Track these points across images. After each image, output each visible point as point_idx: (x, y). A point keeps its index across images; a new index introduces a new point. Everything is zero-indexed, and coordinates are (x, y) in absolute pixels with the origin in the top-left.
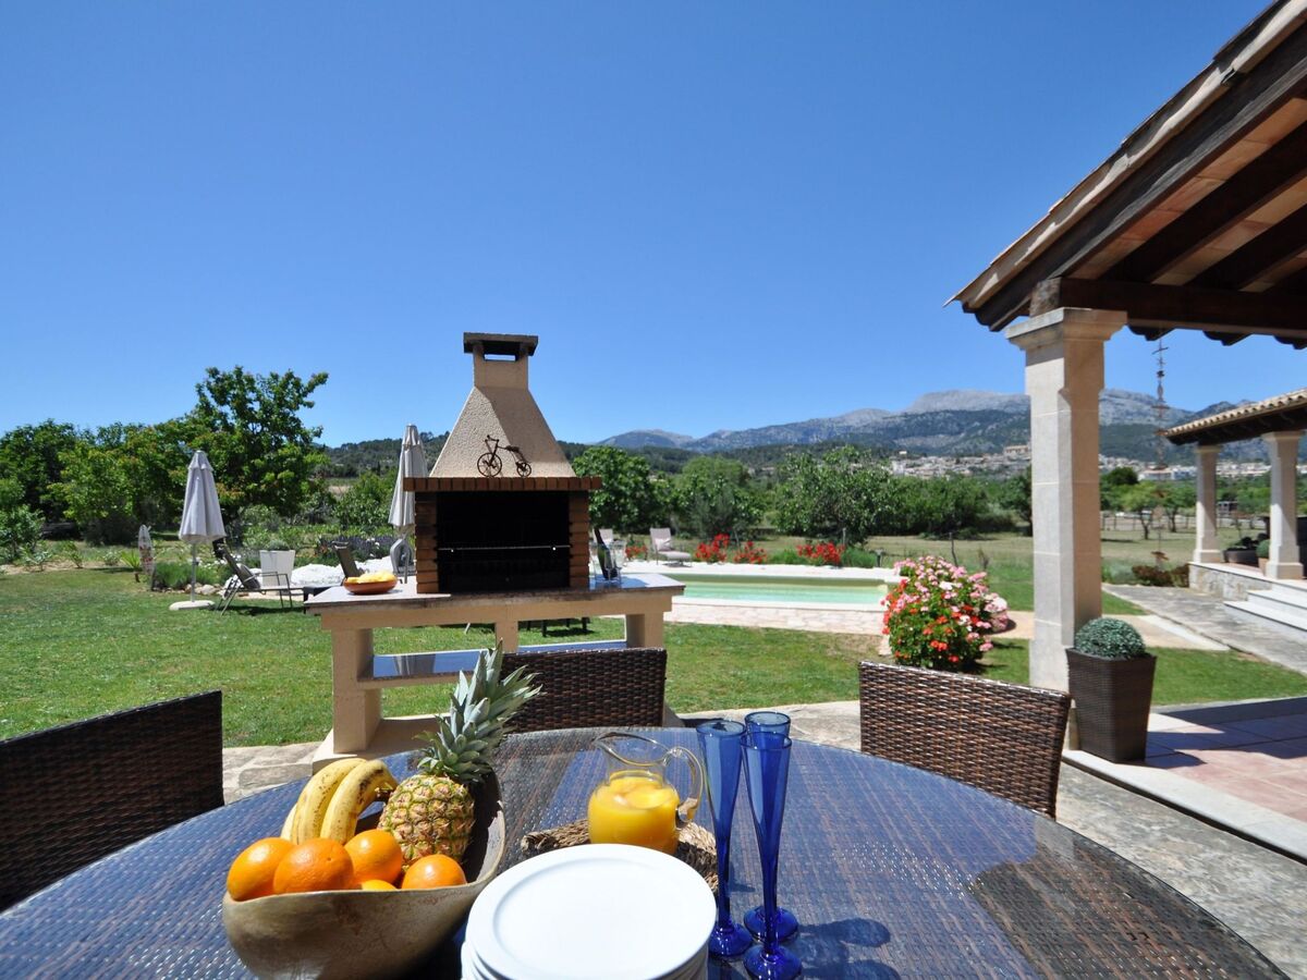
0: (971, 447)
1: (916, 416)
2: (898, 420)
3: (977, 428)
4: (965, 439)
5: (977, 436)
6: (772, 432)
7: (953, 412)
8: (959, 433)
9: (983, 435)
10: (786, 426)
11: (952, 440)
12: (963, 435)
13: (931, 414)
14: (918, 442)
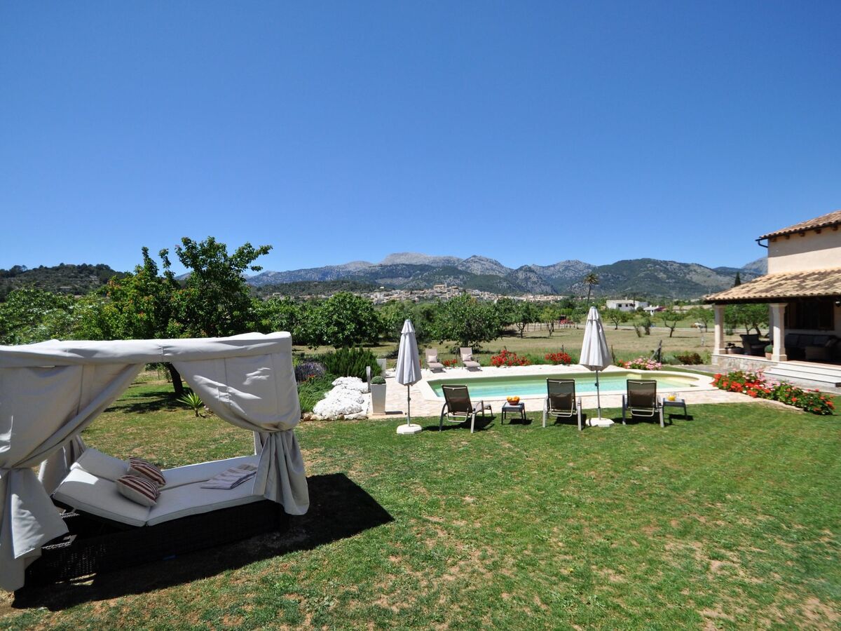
0: (416, 285)
1: (387, 266)
2: (377, 269)
3: (418, 275)
4: (412, 281)
5: (418, 279)
6: (302, 273)
7: (406, 265)
8: (410, 277)
9: (421, 279)
10: (311, 269)
11: (406, 280)
12: (411, 278)
13: (395, 265)
14: (388, 281)
